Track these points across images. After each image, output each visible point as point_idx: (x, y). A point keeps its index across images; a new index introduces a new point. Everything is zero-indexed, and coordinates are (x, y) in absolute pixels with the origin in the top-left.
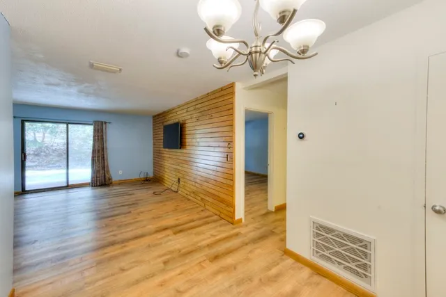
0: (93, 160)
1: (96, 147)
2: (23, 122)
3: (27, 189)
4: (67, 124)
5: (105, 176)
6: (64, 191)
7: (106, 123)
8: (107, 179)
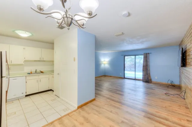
0: (143, 70)
1: (144, 65)
2: (124, 56)
3: (125, 77)
4: (135, 55)
5: (148, 78)
6: (134, 81)
7: (149, 53)
8: (149, 80)
